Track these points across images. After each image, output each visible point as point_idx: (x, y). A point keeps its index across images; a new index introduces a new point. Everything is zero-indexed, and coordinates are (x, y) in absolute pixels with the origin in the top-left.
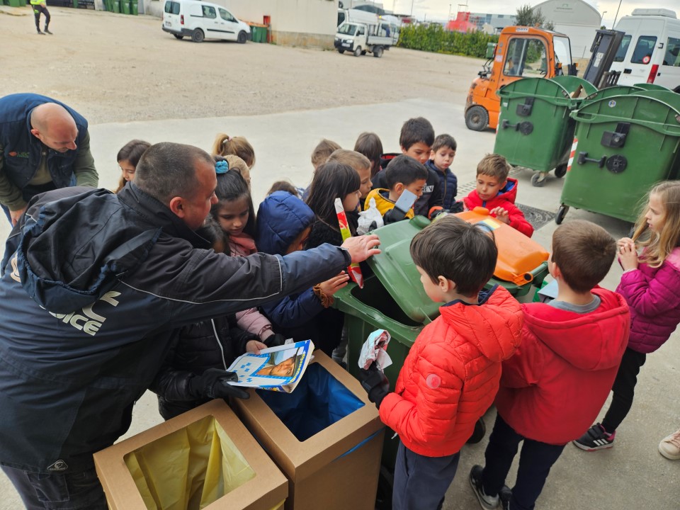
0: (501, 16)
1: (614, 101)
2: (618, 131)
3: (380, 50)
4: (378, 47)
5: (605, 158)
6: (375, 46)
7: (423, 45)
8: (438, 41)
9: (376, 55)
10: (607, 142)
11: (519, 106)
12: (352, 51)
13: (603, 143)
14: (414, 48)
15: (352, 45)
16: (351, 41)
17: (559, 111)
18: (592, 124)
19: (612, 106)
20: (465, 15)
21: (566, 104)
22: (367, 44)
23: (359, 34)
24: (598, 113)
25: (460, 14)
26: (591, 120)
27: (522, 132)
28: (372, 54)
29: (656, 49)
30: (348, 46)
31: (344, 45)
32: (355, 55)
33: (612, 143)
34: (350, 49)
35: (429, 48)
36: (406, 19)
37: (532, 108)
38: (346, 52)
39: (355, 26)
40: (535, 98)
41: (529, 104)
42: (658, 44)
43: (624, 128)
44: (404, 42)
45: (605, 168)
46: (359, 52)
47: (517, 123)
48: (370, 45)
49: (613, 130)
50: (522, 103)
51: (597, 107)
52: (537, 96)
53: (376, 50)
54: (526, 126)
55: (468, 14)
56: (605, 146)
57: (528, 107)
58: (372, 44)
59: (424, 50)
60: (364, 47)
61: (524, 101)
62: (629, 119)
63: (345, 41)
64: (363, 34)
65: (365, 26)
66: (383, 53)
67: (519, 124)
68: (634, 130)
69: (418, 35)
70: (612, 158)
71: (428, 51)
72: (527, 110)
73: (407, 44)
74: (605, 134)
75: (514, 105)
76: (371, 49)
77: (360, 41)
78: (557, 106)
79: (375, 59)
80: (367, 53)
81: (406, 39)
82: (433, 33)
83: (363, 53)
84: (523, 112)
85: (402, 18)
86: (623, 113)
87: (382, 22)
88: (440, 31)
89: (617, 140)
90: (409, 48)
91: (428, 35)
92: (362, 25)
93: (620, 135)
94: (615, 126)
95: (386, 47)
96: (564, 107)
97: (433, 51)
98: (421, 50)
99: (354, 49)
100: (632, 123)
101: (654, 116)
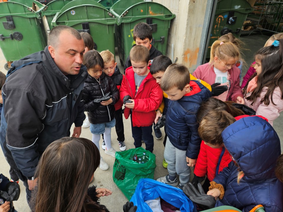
1: (73, 11)
2: (84, 28)
11: (4, 23)
17: (32, 21)
19: (73, 14)
21: (34, 16)
24: (68, 20)
27: (16, 39)
37: (14, 23)
40: (12, 16)
43: (86, 26)
47: (10, 35)
49: (81, 28)
50: (5, 20)
52: (12, 14)
54: (17, 35)
57: (11, 23)
62: (87, 20)
67: (11, 35)
68: (92, 26)
72: (12, 25)
78: (30, 18)
84: (9, 27)
86: (82, 17)
94: (81, 26)
96: (34, 18)
100: (89, 22)
101: (98, 16)
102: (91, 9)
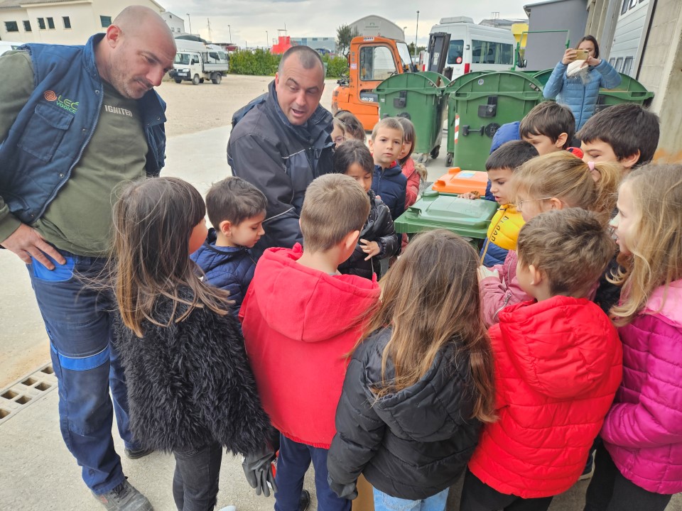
0: (315, 39)
1: (482, 80)
2: (489, 103)
3: (218, 76)
4: (216, 75)
5: (483, 127)
6: (212, 74)
7: (254, 69)
8: (268, 64)
9: (215, 82)
10: (483, 114)
11: (395, 99)
12: (191, 80)
13: (480, 115)
14: (246, 74)
15: (189, 73)
16: (187, 70)
17: (429, 99)
18: (468, 101)
19: (481, 84)
20: (285, 39)
21: (434, 93)
22: (204, 72)
23: (193, 62)
24: (472, 91)
25: (281, 38)
26: (468, 98)
28: (211, 81)
29: (464, 50)
30: (185, 75)
31: (180, 74)
32: (194, 84)
33: (488, 114)
34: (188, 78)
35: (261, 72)
36: (229, 47)
37: (406, 100)
38: (183, 81)
39: (187, 55)
40: (407, 91)
41: (403, 97)
42: (465, 47)
43: (493, 100)
44: (235, 68)
45: (485, 135)
46: (197, 80)
48: (206, 73)
49: (485, 102)
50: (397, 96)
51: (470, 86)
52: (408, 89)
53: (214, 77)
55: (288, 38)
56: (483, 117)
57: (403, 99)
58: (209, 71)
59: (257, 75)
60: (201, 75)
61: (398, 94)
62: (496, 93)
63: (181, 71)
64: (198, 62)
65: (198, 55)
66: (221, 79)
68: (501, 101)
69: (247, 60)
70: (489, 127)
71: (260, 75)
72: (403, 102)
73: (238, 70)
74: (480, 107)
75: (391, 99)
76: (209, 76)
77: (196, 70)
78: (427, 95)
79: (215, 86)
80: (205, 81)
81: (236, 66)
82: (262, 58)
83: (201, 81)
84: (400, 104)
85: (225, 47)
86: (491, 88)
87: (209, 51)
88: (268, 55)
89: (491, 110)
90: (241, 74)
91: (257, 60)
92: (196, 54)
93: (492, 106)
94: (487, 100)
95: (222, 73)
96: (432, 95)
97: (265, 74)
98: (253, 74)
99: (192, 77)
100: (499, 95)
101: (514, 87)
102: (507, 78)
